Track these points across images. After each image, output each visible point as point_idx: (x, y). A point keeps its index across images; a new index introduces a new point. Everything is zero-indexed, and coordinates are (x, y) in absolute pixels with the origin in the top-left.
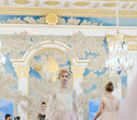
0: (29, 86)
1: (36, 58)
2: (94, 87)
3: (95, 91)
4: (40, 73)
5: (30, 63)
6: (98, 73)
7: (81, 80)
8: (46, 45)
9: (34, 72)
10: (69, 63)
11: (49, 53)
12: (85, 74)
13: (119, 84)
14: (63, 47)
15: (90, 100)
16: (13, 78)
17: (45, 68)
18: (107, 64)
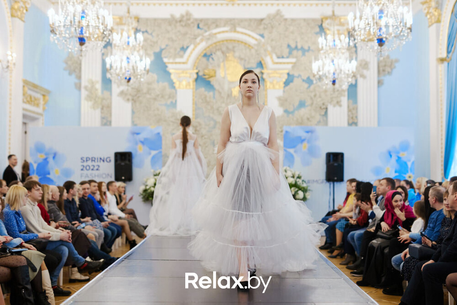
0: (195, 103)
1: (207, 56)
2: (302, 104)
3: (303, 112)
4: (213, 81)
5: (195, 66)
6: (309, 81)
7: (280, 93)
8: (223, 34)
9: (203, 81)
10: (260, 65)
11: (227, 48)
12: (287, 83)
13: (344, 100)
14: (250, 37)
15: (285, 128)
16: (168, 90)
17: (221, 73)
18: (315, 66)
